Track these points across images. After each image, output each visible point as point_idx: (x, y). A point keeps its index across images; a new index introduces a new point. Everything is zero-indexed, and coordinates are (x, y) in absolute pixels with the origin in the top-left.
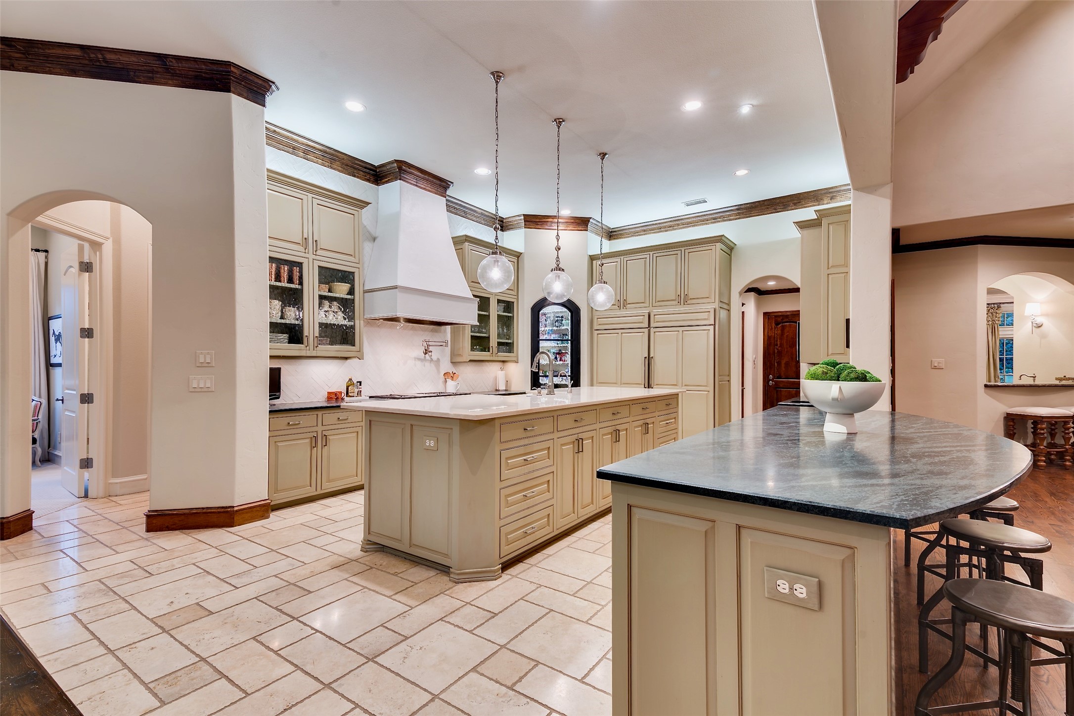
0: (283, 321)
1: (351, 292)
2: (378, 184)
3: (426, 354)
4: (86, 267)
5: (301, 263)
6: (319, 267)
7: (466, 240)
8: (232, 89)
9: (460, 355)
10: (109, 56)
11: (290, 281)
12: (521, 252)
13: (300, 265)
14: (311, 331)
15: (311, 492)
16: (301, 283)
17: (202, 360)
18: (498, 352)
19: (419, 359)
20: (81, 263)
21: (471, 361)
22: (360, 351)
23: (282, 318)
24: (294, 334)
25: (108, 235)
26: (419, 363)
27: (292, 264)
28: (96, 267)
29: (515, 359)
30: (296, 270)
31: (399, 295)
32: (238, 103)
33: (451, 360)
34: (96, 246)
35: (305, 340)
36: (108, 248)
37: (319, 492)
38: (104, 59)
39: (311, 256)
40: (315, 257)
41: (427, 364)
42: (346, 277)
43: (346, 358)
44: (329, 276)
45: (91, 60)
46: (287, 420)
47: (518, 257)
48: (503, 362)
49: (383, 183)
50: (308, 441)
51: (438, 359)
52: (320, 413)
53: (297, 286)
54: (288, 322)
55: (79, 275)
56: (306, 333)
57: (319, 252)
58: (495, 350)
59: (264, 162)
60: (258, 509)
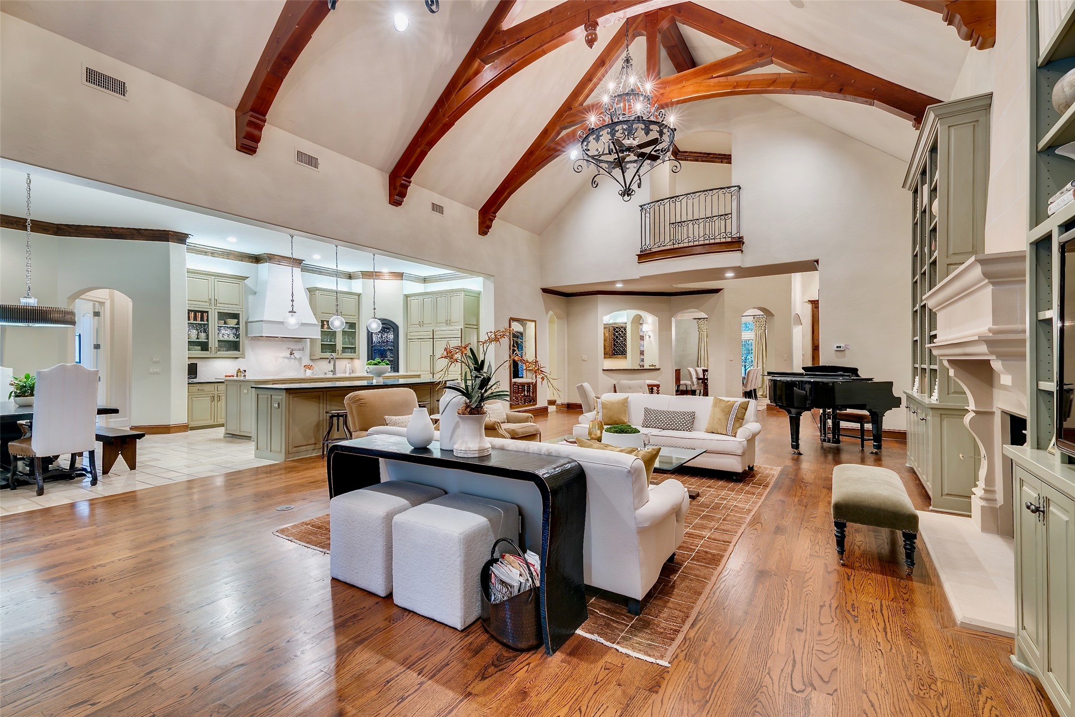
0: (197, 340)
1: (238, 323)
2: (257, 263)
3: (291, 355)
4: (97, 314)
5: (208, 311)
6: (218, 312)
7: (317, 290)
8: (170, 240)
9: (314, 355)
10: (113, 230)
11: (202, 319)
12: (360, 293)
13: (207, 312)
14: (213, 344)
15: (211, 423)
16: (208, 320)
17: (155, 360)
18: (342, 353)
19: (288, 358)
20: (94, 312)
21: (321, 358)
22: (243, 354)
23: (198, 338)
24: (204, 346)
25: (108, 298)
26: (286, 360)
27: (202, 312)
28: (102, 314)
29: (357, 357)
30: (205, 315)
31: (264, 325)
32: (173, 246)
33: (310, 357)
34: (102, 304)
35: (210, 349)
36: (108, 304)
37: (216, 423)
38: (112, 231)
39: (213, 307)
40: (215, 308)
41: (292, 361)
42: (236, 316)
43: (237, 358)
44: (224, 316)
45: (105, 232)
46: (198, 388)
47: (359, 296)
48: (351, 358)
49: (260, 263)
50: (209, 398)
51: (300, 358)
52: (216, 385)
53: (206, 323)
54: (200, 340)
55: (93, 318)
56: (210, 346)
57: (218, 305)
58: (340, 352)
59: (185, 265)
60: (182, 427)
